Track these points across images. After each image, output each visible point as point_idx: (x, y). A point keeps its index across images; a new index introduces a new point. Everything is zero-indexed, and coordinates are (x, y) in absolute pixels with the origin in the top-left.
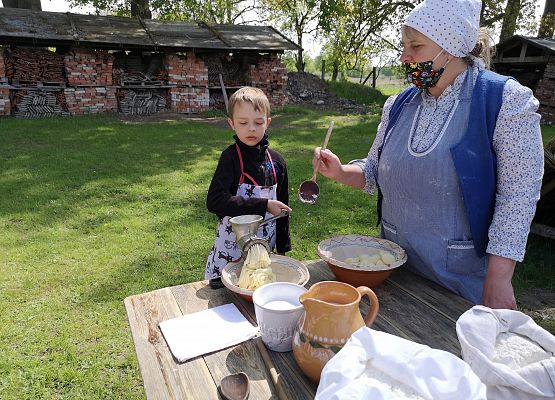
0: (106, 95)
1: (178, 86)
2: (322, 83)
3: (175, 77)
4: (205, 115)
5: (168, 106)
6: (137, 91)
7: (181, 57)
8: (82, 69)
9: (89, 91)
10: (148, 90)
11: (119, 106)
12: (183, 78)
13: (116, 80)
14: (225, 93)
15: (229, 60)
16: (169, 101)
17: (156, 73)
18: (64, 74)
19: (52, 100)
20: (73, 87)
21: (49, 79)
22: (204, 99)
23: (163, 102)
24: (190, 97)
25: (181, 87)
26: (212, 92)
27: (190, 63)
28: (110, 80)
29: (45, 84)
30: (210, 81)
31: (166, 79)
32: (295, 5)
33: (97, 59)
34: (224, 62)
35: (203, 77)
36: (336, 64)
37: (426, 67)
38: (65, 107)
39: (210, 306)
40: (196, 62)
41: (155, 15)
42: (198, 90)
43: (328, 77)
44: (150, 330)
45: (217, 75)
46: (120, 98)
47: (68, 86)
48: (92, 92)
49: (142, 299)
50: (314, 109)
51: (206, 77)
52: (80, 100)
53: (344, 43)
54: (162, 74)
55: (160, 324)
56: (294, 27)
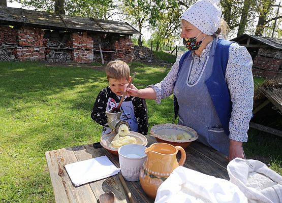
0: (39, 51)
1: (78, 49)
2: (151, 52)
3: (76, 44)
4: (91, 64)
5: (72, 59)
6: (56, 50)
7: (80, 35)
8: (27, 37)
9: (30, 49)
10: (61, 50)
11: (46, 57)
12: (80, 45)
13: (45, 44)
14: (102, 54)
15: (105, 37)
16: (72, 56)
17: (66, 42)
18: (17, 39)
19: (10, 53)
20: (22, 47)
21: (9, 41)
22: (91, 57)
23: (69, 56)
24: (83, 55)
25: (79, 49)
26: (95, 53)
27: (84, 38)
28: (41, 44)
29: (6, 44)
30: (94, 48)
31: (71, 45)
32: (139, 13)
33: (35, 33)
34: (102, 38)
35: (91, 45)
36: (158, 43)
37: (193, 40)
38: (17, 57)
39: (93, 157)
40: (88, 37)
41: (67, 13)
42: (88, 52)
43: (154, 49)
44: (60, 169)
45: (98, 45)
46: (46, 53)
47: (19, 46)
48: (32, 49)
49: (55, 153)
50: (146, 64)
51: (92, 45)
52: (25, 54)
53: (162, 34)
54: (70, 42)
55: (65, 166)
56: (138, 24)
